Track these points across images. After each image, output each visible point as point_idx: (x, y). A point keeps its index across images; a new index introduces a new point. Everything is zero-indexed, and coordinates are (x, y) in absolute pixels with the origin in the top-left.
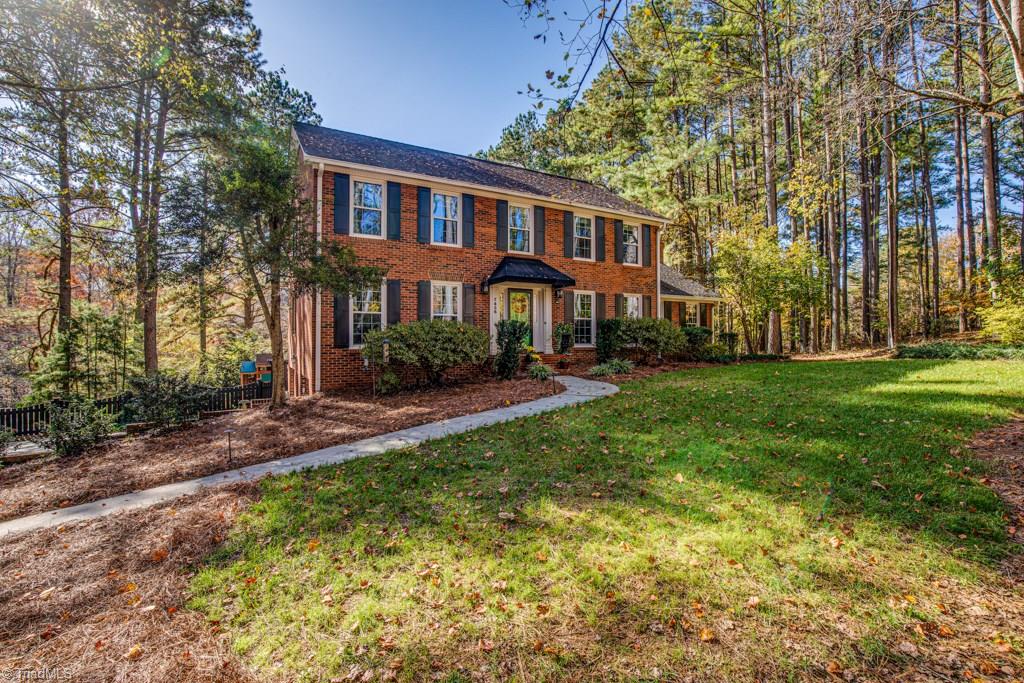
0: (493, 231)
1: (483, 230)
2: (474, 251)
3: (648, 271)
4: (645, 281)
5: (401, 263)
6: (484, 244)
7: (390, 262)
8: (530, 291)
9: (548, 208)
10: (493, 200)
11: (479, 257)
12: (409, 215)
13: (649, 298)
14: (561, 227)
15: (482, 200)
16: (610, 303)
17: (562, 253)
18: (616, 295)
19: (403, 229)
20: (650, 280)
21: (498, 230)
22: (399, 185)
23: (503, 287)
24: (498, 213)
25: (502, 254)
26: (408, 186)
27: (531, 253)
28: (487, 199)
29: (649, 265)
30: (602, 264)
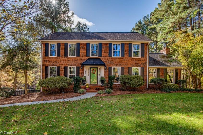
0: (85, 52)
1: (82, 52)
2: (80, 58)
3: (143, 59)
4: (141, 62)
5: (60, 62)
6: (83, 55)
7: (58, 62)
8: (97, 68)
9: (103, 43)
10: (85, 43)
11: (81, 59)
12: (62, 50)
13: (143, 68)
14: (108, 48)
15: (82, 44)
16: (126, 70)
17: (108, 56)
18: (128, 67)
19: (61, 54)
20: (144, 62)
21: (87, 51)
22: (60, 43)
23: (88, 67)
24: (87, 47)
25: (88, 58)
26: (62, 43)
27: (98, 57)
28: (84, 43)
29: (144, 57)
30: (123, 58)
